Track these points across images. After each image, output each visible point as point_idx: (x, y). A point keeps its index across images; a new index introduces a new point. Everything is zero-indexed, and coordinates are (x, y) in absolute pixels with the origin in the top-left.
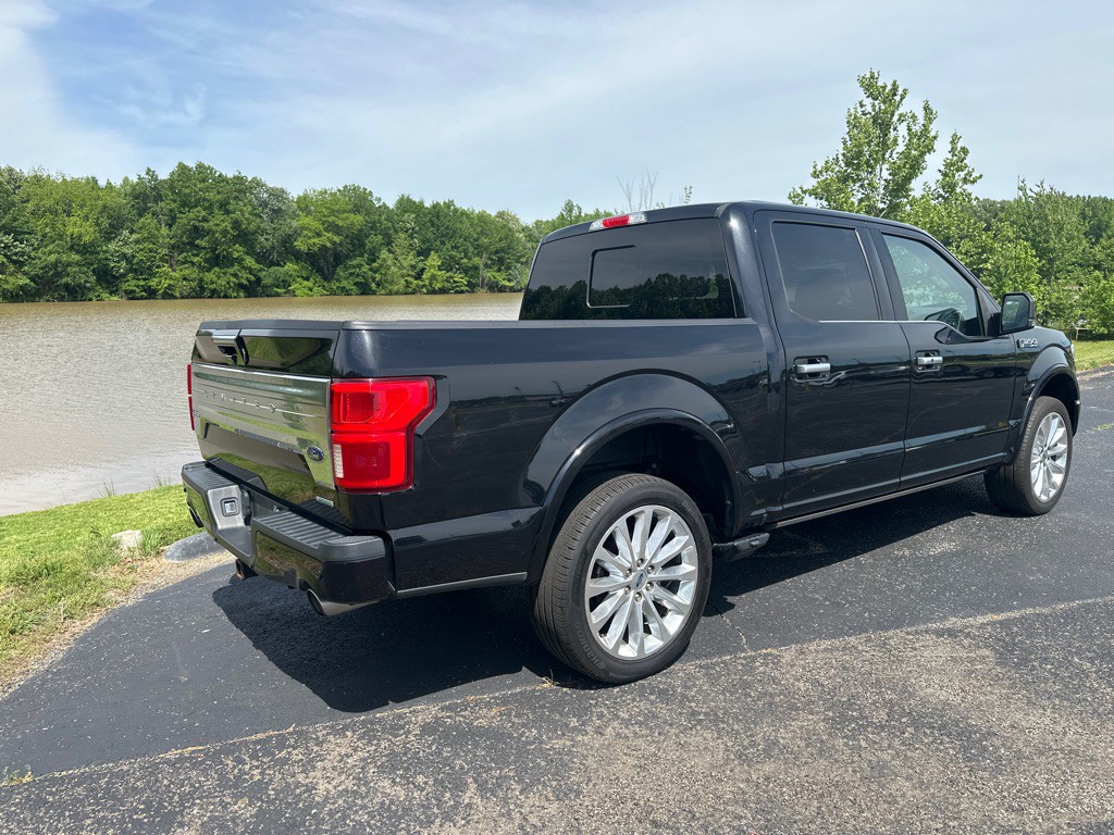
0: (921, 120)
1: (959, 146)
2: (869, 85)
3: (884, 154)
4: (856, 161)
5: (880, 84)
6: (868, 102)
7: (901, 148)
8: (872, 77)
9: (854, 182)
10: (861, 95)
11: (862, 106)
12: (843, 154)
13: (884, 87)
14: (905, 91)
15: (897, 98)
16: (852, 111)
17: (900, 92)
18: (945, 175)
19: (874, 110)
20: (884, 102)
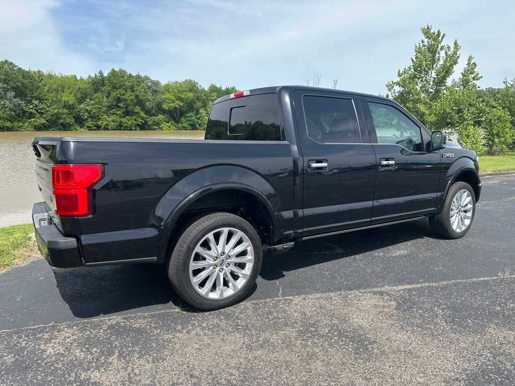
0: (452, 49)
1: (472, 62)
2: (427, 32)
3: (433, 66)
4: (419, 69)
5: (432, 31)
6: (426, 40)
7: (441, 62)
8: (428, 28)
9: (418, 78)
10: (423, 37)
11: (423, 42)
12: (413, 66)
13: (434, 33)
14: (444, 35)
15: (440, 38)
16: (418, 45)
17: (442, 35)
18: (464, 75)
19: (428, 44)
20: (433, 41)
